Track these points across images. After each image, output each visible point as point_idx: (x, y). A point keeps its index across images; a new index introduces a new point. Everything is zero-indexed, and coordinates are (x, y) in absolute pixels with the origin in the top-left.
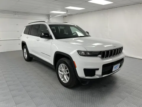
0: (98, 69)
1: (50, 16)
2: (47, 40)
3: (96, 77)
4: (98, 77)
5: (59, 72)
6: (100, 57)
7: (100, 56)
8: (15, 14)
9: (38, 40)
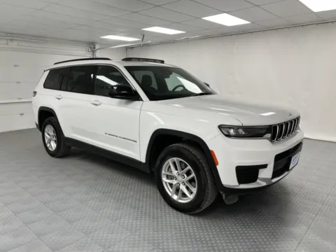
0: (265, 166)
1: (97, 47)
2: (127, 103)
3: (260, 183)
4: (264, 184)
5: (164, 179)
6: (267, 139)
7: (269, 135)
8: (11, 40)
9: (96, 103)
